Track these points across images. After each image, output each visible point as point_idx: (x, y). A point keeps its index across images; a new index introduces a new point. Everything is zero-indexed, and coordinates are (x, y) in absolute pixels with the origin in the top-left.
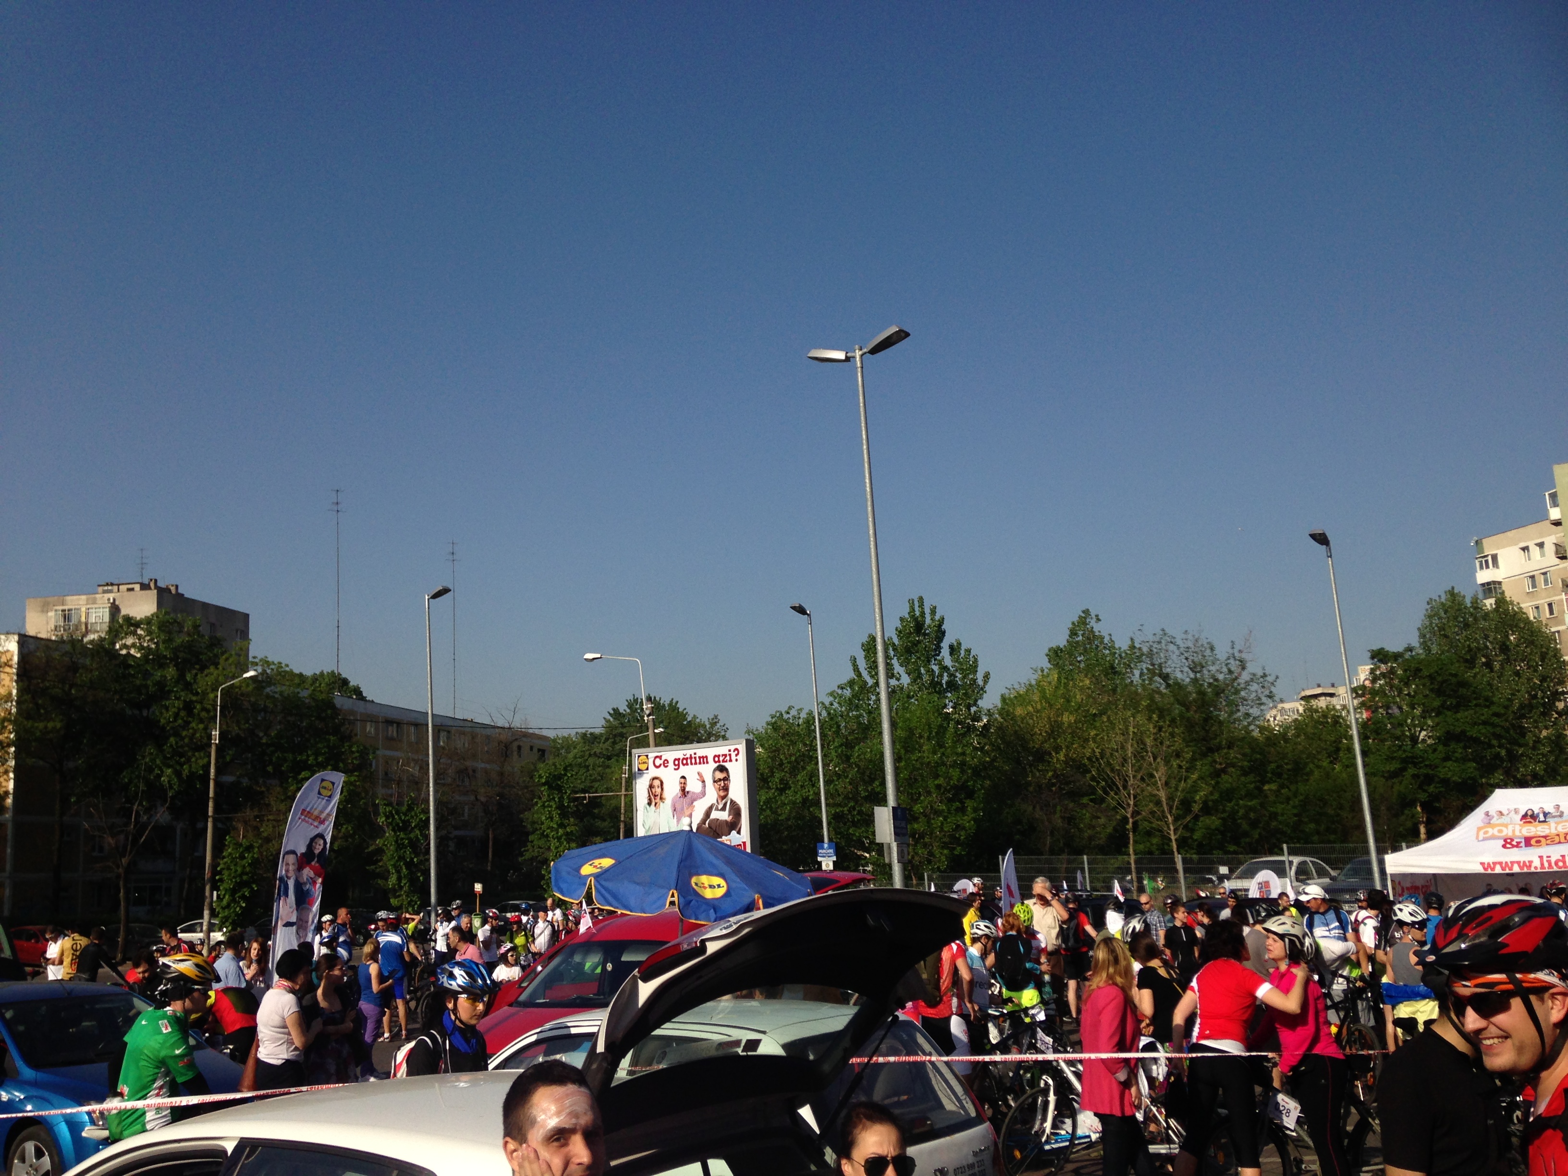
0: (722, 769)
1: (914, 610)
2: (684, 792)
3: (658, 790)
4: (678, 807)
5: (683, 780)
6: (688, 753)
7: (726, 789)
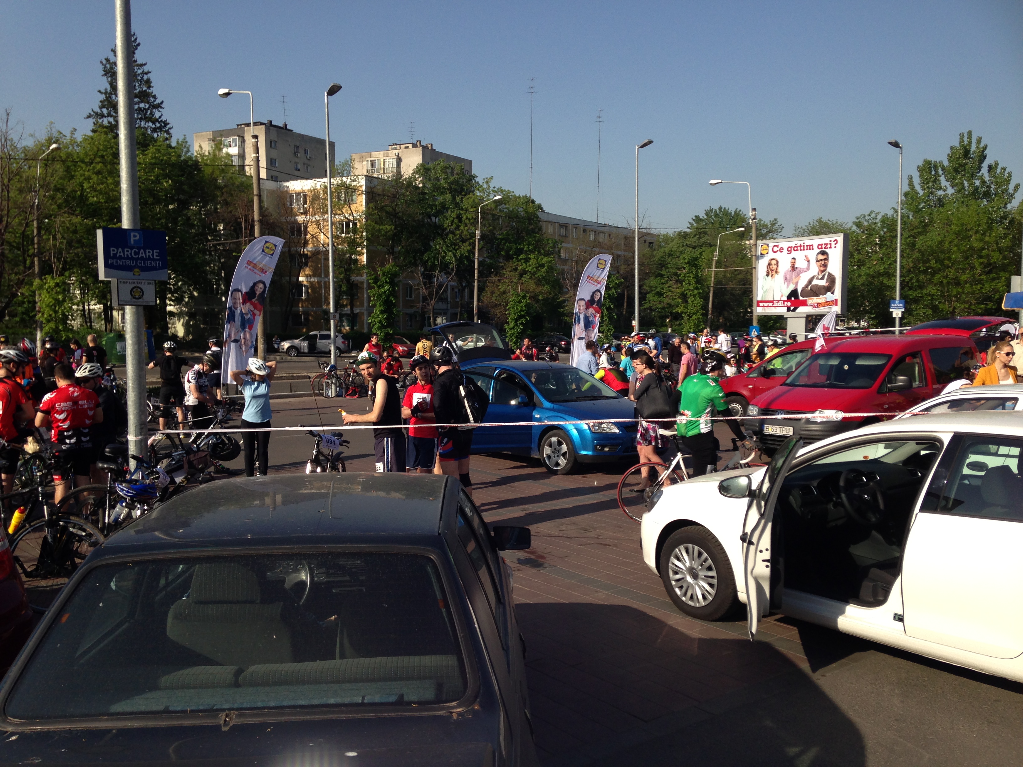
0: (823, 253)
1: (963, 141)
2: (793, 268)
3: (775, 267)
4: (788, 277)
5: (793, 261)
6: (798, 243)
7: (825, 266)
